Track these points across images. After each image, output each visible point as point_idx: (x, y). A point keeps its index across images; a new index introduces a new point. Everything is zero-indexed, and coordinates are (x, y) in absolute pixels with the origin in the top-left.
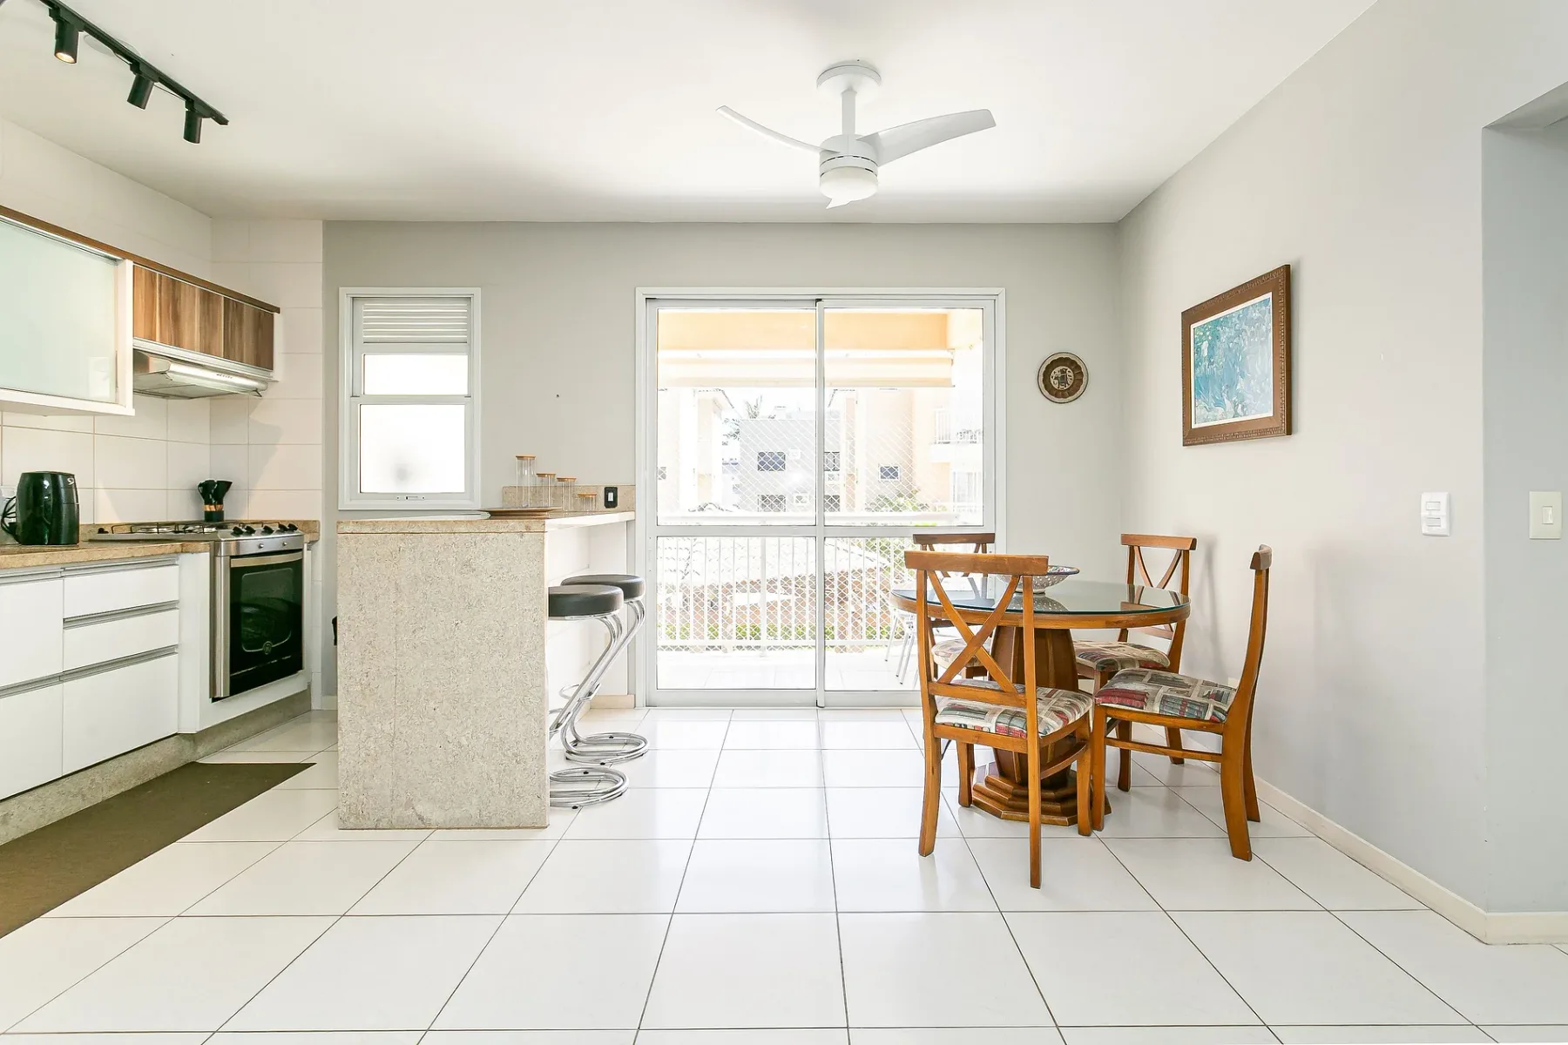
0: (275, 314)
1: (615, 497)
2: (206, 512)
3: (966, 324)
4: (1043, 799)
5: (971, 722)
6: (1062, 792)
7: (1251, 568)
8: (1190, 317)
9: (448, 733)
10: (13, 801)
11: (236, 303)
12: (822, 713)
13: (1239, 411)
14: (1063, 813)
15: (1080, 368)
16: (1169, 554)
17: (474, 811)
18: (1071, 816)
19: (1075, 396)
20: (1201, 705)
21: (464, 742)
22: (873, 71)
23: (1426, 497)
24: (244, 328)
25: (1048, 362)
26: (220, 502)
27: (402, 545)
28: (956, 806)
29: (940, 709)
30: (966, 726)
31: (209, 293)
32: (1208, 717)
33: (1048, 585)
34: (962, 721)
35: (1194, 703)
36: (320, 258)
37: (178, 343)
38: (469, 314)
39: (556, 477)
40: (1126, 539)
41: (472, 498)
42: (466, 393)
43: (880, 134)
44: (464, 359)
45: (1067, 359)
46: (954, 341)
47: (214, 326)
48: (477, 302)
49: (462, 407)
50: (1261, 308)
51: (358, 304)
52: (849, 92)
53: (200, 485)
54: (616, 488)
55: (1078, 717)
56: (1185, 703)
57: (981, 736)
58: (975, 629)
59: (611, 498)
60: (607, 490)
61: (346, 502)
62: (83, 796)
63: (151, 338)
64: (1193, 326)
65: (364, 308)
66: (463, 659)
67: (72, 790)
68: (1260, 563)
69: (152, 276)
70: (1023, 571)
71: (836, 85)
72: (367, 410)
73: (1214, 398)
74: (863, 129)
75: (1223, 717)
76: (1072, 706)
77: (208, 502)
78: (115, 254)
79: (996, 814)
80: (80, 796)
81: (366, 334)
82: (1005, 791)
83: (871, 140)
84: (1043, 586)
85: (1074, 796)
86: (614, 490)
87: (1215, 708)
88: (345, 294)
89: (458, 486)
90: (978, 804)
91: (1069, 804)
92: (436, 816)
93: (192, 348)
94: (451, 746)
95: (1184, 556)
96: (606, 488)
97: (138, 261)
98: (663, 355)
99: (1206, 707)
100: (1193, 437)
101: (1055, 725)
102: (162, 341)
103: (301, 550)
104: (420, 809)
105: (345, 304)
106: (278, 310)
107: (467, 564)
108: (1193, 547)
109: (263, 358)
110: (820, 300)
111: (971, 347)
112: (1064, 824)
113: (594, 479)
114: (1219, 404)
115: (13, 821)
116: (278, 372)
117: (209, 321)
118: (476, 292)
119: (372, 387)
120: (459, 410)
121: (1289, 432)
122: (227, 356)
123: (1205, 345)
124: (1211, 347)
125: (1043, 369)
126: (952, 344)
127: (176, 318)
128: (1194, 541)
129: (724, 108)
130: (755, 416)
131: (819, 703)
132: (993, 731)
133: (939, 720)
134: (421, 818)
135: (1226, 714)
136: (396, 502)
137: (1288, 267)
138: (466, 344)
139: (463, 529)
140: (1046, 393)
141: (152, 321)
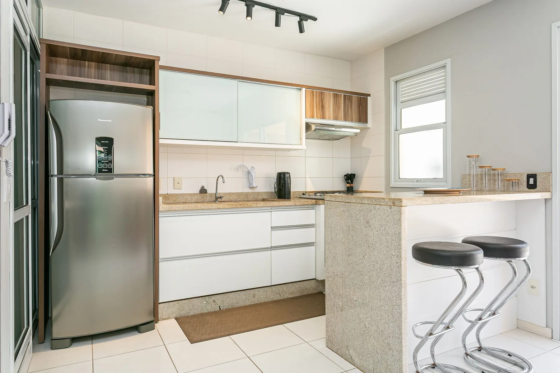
0: (369, 97)
1: (535, 181)
2: (347, 187)
9: (361, 317)
10: (256, 290)
11: (348, 96)
24: (353, 106)
26: (352, 182)
31: (336, 94)
36: (383, 66)
37: (323, 118)
38: (446, 75)
39: (492, 168)
41: (446, 181)
42: (444, 121)
44: (444, 102)
47: (339, 108)
48: (449, 67)
49: (442, 130)
51: (398, 83)
53: (345, 176)
54: (536, 175)
59: (531, 181)
61: (393, 184)
62: (280, 294)
63: (313, 117)
65: (400, 85)
66: (366, 277)
67: (276, 291)
69: (313, 92)
72: (401, 137)
77: (348, 183)
78: (299, 87)
80: (278, 294)
81: (402, 98)
86: (534, 176)
88: (392, 80)
92: (357, 360)
93: (329, 119)
96: (528, 175)
97: (307, 87)
102: (317, 118)
104: (351, 352)
105: (393, 85)
106: (369, 95)
107: (368, 222)
109: (363, 118)
115: (257, 297)
116: (370, 124)
117: (337, 106)
118: (448, 61)
119: (404, 124)
122: (345, 119)
127: (323, 107)
134: (352, 358)
136: (412, 184)
138: (444, 93)
139: (366, 202)
141: (313, 111)
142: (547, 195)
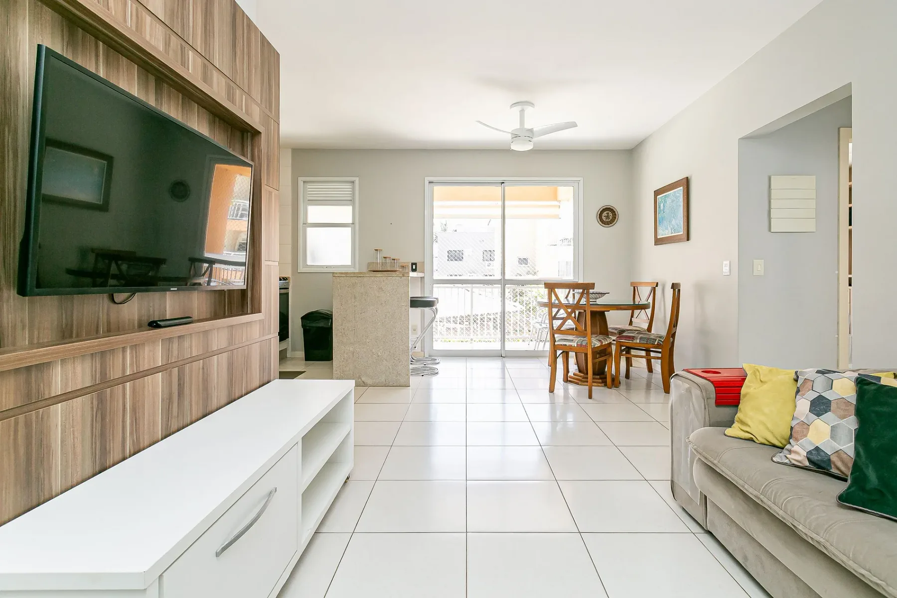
1: (416, 267)
3: (566, 193)
4: (593, 378)
5: (568, 343)
6: (602, 376)
7: (671, 288)
8: (657, 193)
9: (374, 351)
12: (504, 359)
13: (673, 232)
14: (602, 382)
15: (615, 212)
16: (649, 289)
17: (383, 380)
18: (605, 383)
19: (614, 223)
20: (654, 339)
21: (379, 354)
22: (531, 104)
23: (725, 262)
25: (601, 210)
27: (357, 281)
28: (562, 382)
29: (557, 339)
30: (566, 345)
32: (656, 343)
33: (597, 298)
34: (565, 343)
35: (651, 339)
36: (290, 164)
38: (353, 189)
39: (392, 258)
40: (632, 284)
41: (354, 267)
42: (352, 223)
43: (534, 129)
44: (350, 208)
45: (609, 208)
46: (560, 197)
48: (357, 182)
49: (350, 229)
50: (680, 191)
51: (305, 184)
52: (522, 111)
54: (416, 263)
55: (606, 343)
56: (648, 339)
57: (571, 348)
58: (569, 310)
59: (414, 268)
60: (413, 264)
61: (301, 269)
64: (658, 197)
65: (309, 186)
66: (379, 324)
68: (675, 286)
70: (586, 288)
71: (517, 109)
72: (309, 230)
73: (665, 226)
74: (527, 126)
75: (662, 343)
76: (604, 339)
79: (577, 384)
81: (309, 197)
82: (580, 376)
83: (531, 130)
84: (596, 299)
85: (606, 378)
86: (415, 264)
87: (659, 340)
88: (301, 180)
89: (348, 261)
90: (570, 381)
91: (605, 380)
92: (369, 382)
94: (374, 356)
95: (654, 290)
96: (412, 263)
98: (435, 203)
99: (656, 340)
100: (658, 241)
101: (598, 344)
103: (288, 288)
104: (363, 379)
105: (301, 184)
108: (657, 286)
110: (503, 183)
111: (568, 201)
112: (602, 386)
113: (408, 260)
114: (667, 229)
118: (357, 180)
119: (310, 220)
120: (349, 230)
121: (688, 239)
123: (662, 205)
124: (664, 206)
125: (599, 213)
126: (559, 198)
128: (657, 283)
129: (479, 122)
130: (445, 230)
131: (502, 355)
132: (576, 346)
133: (556, 343)
134: (364, 382)
135: (663, 342)
136: (322, 269)
137: (687, 178)
138: (352, 202)
140: (601, 223)
142: (421, 275)
